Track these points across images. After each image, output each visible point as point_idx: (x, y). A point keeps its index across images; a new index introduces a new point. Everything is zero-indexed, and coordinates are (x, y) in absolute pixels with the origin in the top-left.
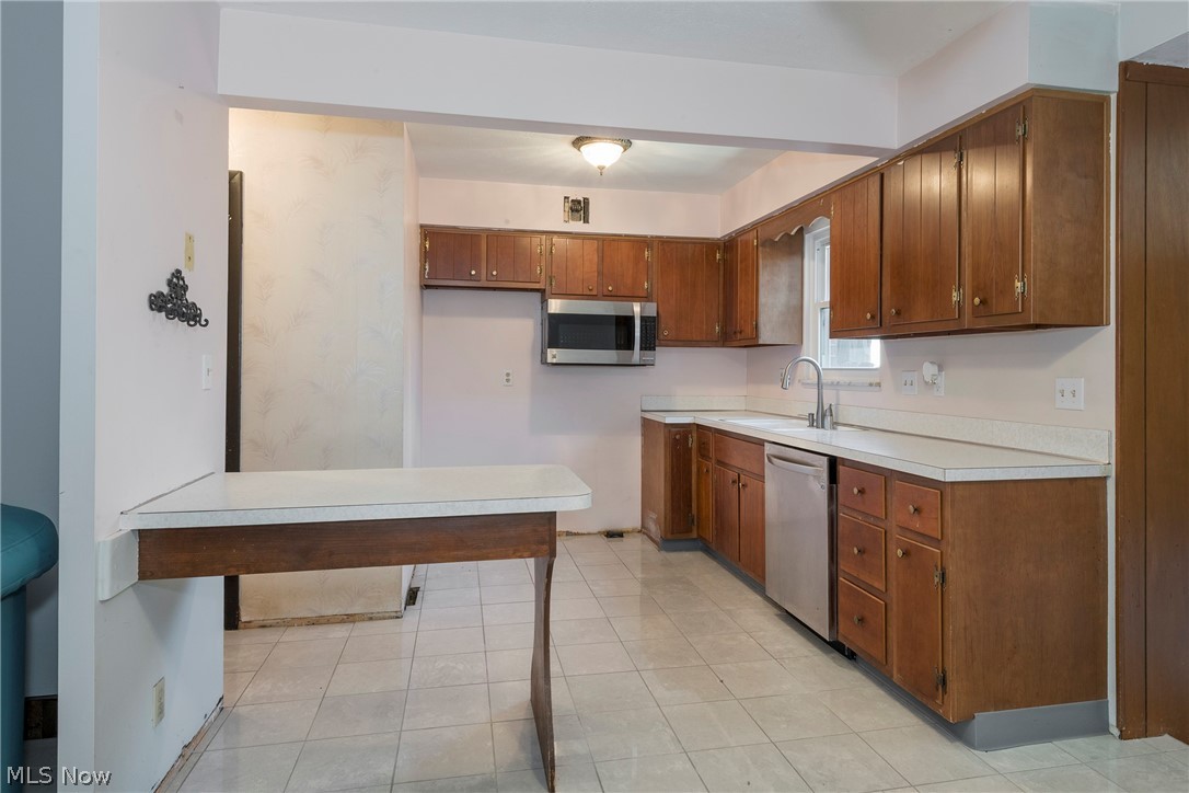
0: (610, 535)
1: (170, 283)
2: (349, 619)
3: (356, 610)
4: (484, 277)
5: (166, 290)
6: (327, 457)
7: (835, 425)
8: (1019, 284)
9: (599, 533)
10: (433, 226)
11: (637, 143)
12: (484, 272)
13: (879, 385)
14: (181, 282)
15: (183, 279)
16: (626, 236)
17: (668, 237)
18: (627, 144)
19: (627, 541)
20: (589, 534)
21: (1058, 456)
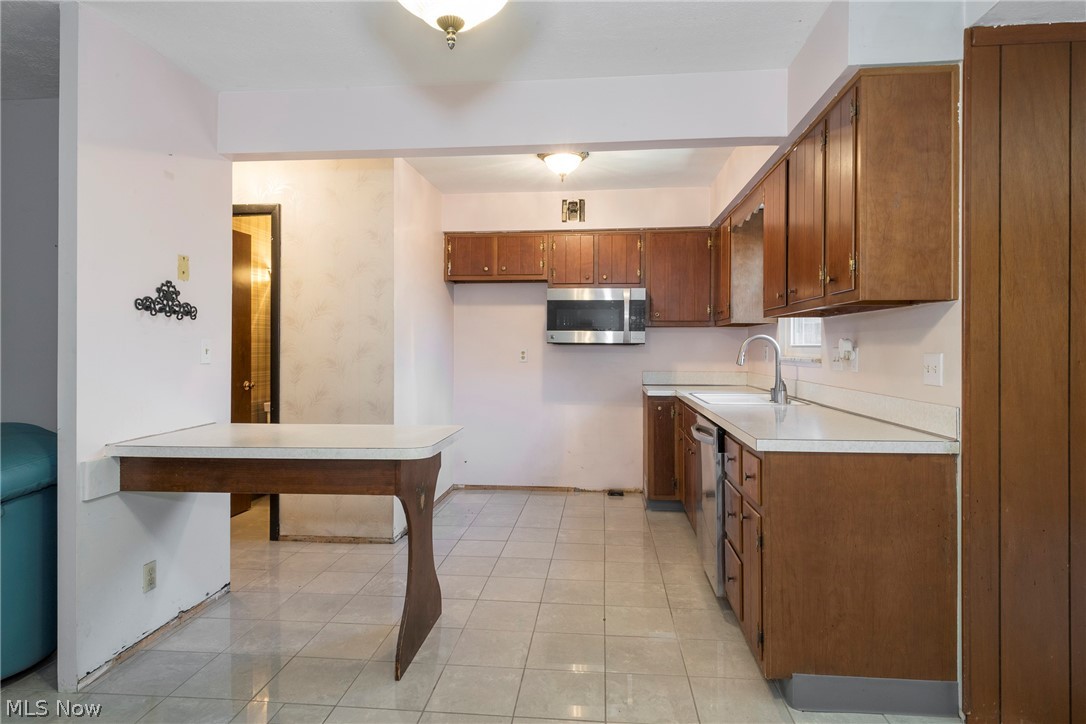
0: (612, 493)
1: (159, 290)
2: (355, 540)
3: (360, 533)
4: (495, 272)
5: (154, 295)
6: (338, 415)
7: (787, 399)
8: (852, 262)
9: (604, 491)
10: (454, 233)
11: (594, 155)
12: (495, 267)
13: (820, 361)
14: (171, 289)
15: (174, 287)
16: (620, 230)
17: (659, 229)
18: (585, 155)
19: (627, 500)
20: (595, 491)
21: (924, 432)
